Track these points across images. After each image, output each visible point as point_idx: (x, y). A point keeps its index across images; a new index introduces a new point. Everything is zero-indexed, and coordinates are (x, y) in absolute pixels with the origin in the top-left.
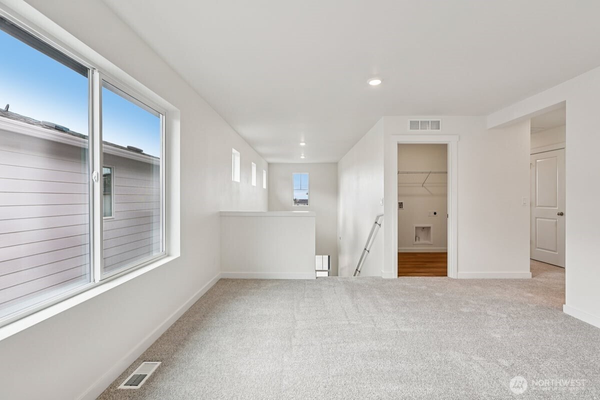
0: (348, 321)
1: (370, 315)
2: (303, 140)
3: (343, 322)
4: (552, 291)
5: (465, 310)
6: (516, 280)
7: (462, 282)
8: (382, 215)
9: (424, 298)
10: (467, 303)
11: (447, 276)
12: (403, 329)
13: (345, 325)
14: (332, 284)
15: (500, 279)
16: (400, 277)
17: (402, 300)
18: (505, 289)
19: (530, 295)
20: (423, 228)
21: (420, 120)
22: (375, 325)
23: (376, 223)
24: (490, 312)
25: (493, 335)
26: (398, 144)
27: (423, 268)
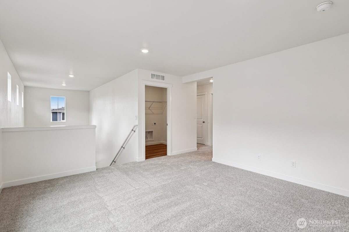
0: (134, 187)
1: (144, 181)
2: (71, 73)
3: (132, 189)
4: (206, 154)
5: (182, 168)
6: (193, 152)
7: (175, 157)
8: (137, 125)
9: (163, 167)
10: (182, 165)
11: (167, 155)
12: (163, 183)
13: (134, 190)
14: (110, 171)
15: (188, 153)
16: (147, 160)
17: (154, 170)
18: (191, 156)
19: (200, 157)
20: (149, 132)
21: (156, 74)
22: (149, 185)
23: (132, 130)
24: (191, 167)
25: (197, 175)
26: (145, 86)
27: (153, 153)
